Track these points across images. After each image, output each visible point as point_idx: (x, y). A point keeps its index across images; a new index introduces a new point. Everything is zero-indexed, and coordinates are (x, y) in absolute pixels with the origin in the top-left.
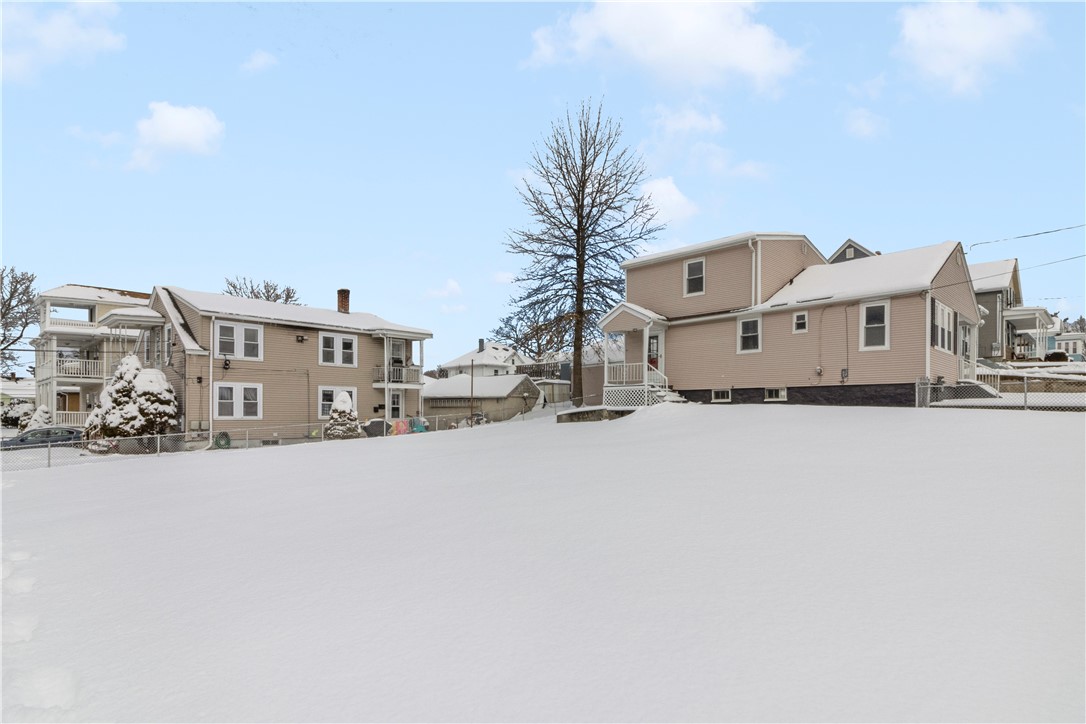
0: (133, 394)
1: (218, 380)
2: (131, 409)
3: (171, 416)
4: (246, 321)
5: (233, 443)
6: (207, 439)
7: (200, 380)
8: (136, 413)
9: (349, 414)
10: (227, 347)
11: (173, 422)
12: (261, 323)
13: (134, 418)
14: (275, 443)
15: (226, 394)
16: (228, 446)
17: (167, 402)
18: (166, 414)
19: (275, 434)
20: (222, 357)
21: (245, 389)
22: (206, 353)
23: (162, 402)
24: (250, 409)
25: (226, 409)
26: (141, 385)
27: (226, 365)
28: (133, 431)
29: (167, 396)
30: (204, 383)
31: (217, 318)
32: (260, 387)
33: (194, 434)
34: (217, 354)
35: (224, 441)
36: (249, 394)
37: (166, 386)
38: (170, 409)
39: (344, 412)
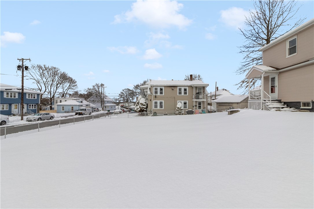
0: (139, 104)
1: (154, 100)
2: (138, 107)
3: (145, 108)
4: (160, 86)
5: (157, 114)
6: (152, 113)
7: (151, 100)
8: (139, 108)
9: (180, 108)
10: (156, 92)
11: (145, 109)
12: (163, 86)
13: (138, 109)
14: (167, 115)
15: (156, 103)
16: (156, 115)
17: (144, 105)
18: (144, 108)
19: (167, 113)
20: (155, 95)
21: (160, 102)
22: (152, 94)
23: (143, 105)
24: (161, 107)
25: (156, 107)
26: (141, 102)
27: (156, 97)
28: (138, 111)
29: (144, 104)
30: (151, 101)
31: (153, 86)
32: (163, 101)
33: (149, 112)
34: (154, 94)
35: (155, 114)
36: (161, 103)
37: (145, 102)
38: (145, 107)
39: (179, 108)
